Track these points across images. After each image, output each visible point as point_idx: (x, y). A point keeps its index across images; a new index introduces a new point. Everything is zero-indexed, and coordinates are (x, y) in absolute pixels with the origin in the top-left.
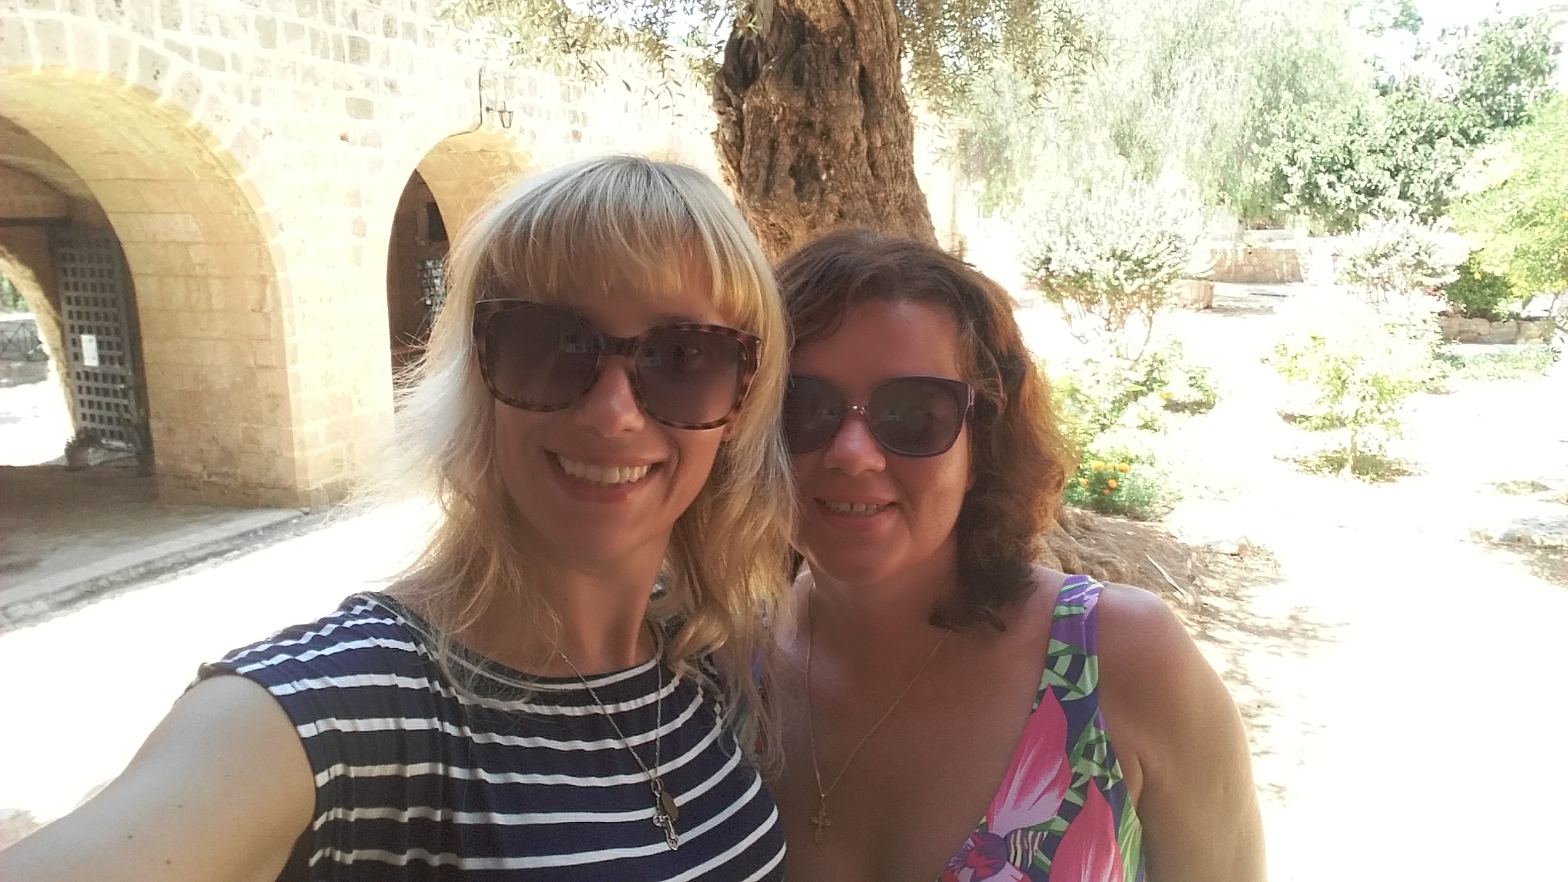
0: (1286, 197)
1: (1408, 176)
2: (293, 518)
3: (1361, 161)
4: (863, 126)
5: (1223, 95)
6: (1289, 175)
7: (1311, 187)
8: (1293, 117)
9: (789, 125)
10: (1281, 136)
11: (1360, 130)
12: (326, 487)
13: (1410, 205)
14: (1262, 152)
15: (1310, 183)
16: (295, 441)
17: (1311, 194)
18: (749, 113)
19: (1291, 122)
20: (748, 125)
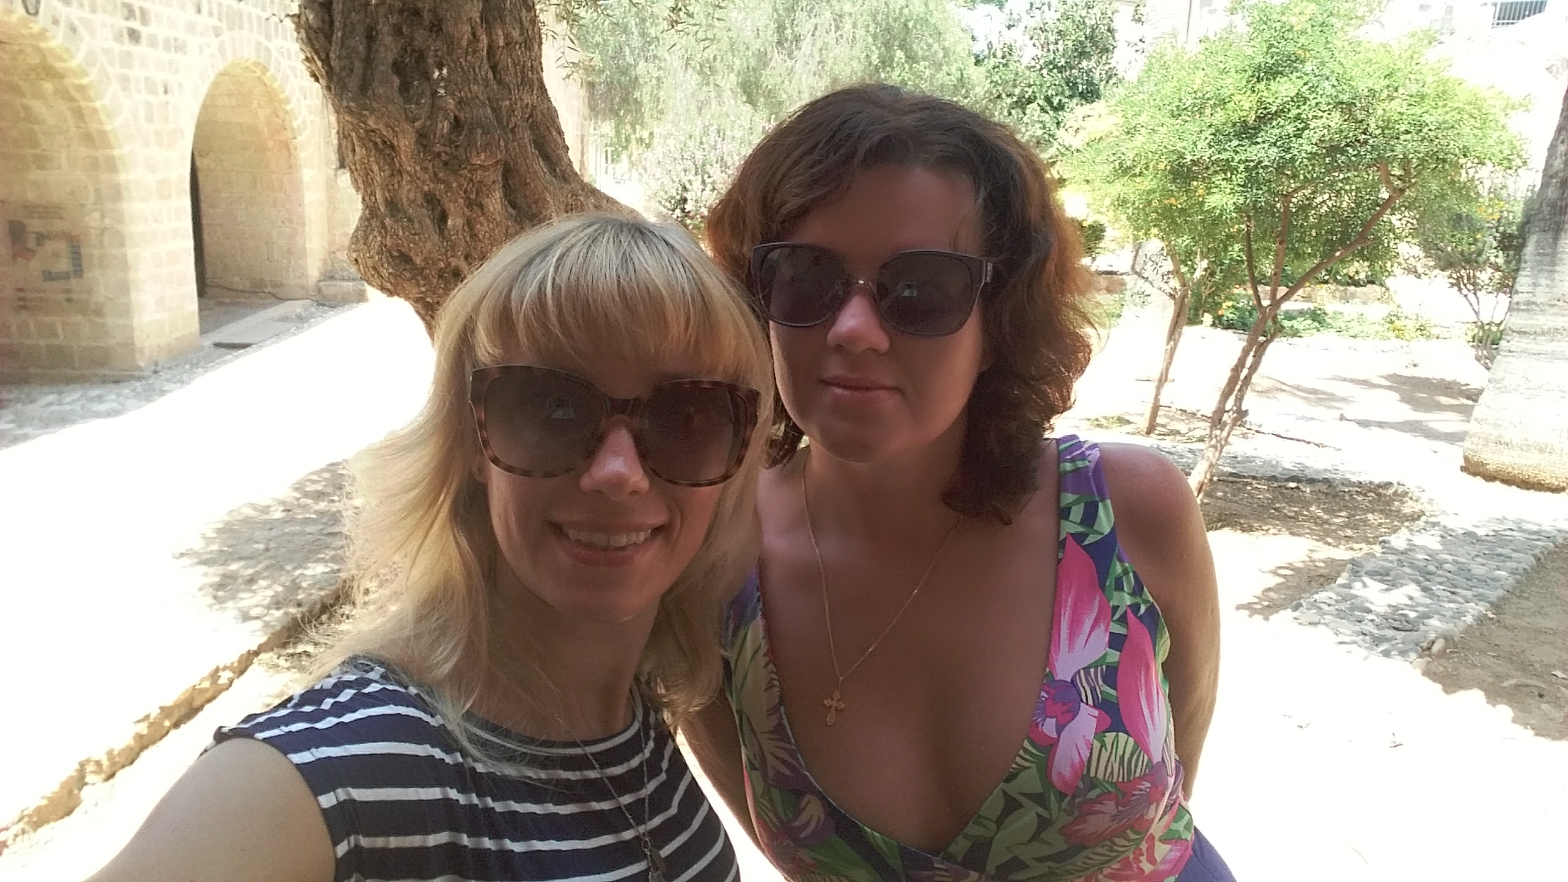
4: (481, 18)
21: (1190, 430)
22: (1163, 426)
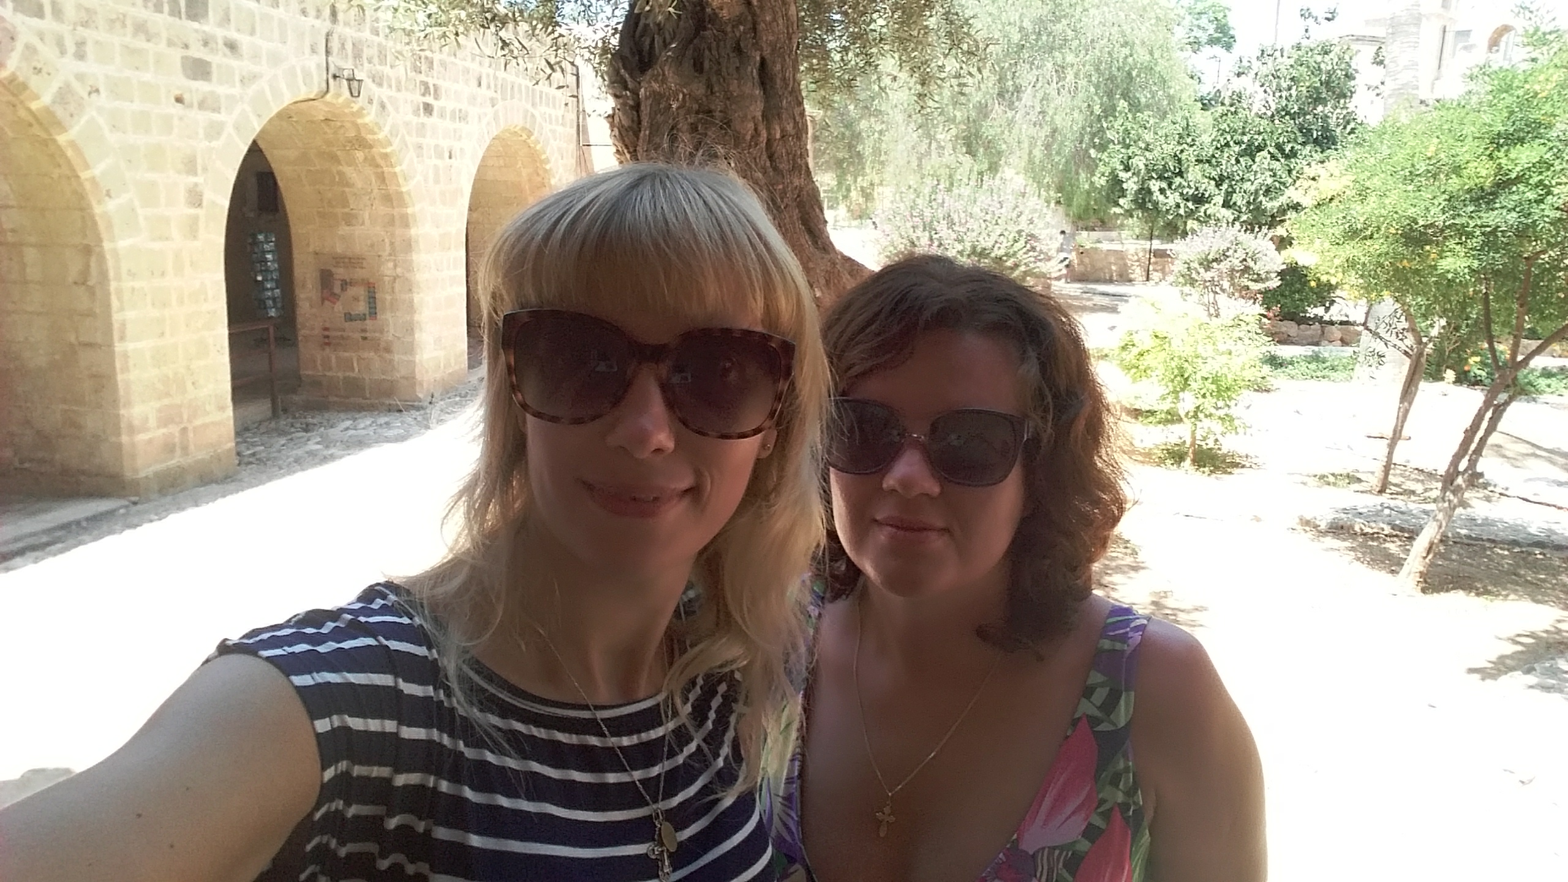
0: (1121, 201)
1: (1231, 186)
2: (121, 507)
3: (1191, 169)
4: (763, 116)
5: (1064, 100)
6: (1124, 180)
7: (1144, 192)
8: (1129, 125)
9: (689, 112)
10: (1116, 142)
11: (1189, 140)
12: (157, 474)
13: (1233, 214)
14: (1099, 156)
15: (1142, 189)
16: (122, 425)
17: (1143, 199)
18: (647, 98)
19: (1126, 130)
20: (645, 109)
21: (1426, 490)
22: (1396, 485)
